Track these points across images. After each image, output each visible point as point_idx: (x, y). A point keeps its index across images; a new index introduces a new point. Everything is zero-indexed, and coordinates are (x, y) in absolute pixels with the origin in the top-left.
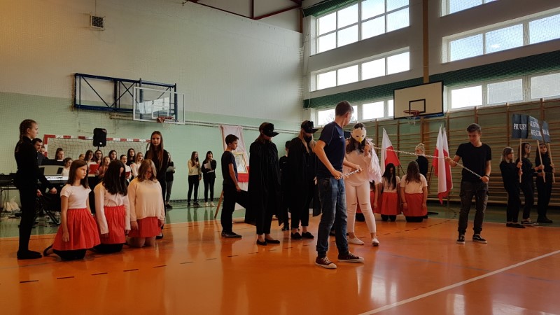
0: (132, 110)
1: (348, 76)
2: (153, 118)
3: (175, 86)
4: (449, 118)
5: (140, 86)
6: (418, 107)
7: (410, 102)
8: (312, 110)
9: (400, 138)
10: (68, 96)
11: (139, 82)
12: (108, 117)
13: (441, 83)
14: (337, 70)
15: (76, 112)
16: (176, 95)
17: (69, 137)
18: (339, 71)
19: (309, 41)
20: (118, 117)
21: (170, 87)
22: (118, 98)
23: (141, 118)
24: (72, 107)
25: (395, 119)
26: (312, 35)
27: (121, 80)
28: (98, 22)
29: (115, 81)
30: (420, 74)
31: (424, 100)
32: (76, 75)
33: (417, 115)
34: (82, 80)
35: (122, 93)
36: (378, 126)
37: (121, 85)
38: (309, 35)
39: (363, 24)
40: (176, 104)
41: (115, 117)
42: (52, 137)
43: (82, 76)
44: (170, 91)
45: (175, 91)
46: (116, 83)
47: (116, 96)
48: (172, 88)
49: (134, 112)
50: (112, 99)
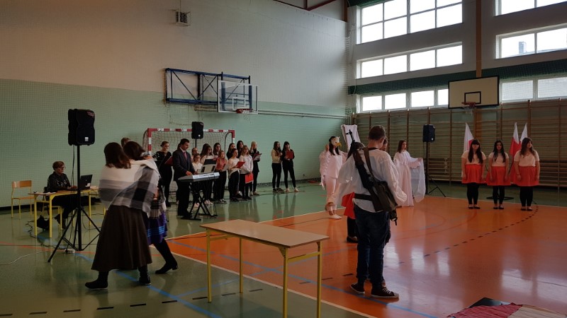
0: (216, 102)
1: (395, 65)
2: (234, 109)
3: (249, 78)
4: (502, 109)
5: (222, 79)
6: (473, 99)
7: (465, 94)
8: (358, 96)
9: (453, 125)
10: (161, 90)
11: (221, 75)
13: (496, 78)
14: (383, 59)
15: (168, 105)
16: (250, 87)
17: (169, 130)
18: (386, 60)
19: (355, 30)
20: (202, 109)
21: (244, 79)
22: (201, 92)
23: (224, 110)
24: (163, 100)
25: (449, 108)
26: (358, 25)
27: (204, 74)
28: (182, 18)
29: (198, 74)
30: (472, 68)
31: (480, 92)
32: (167, 70)
33: (472, 105)
34: (173, 75)
36: (430, 114)
37: (204, 78)
38: (355, 24)
39: (412, 17)
40: (250, 95)
41: (200, 109)
42: (155, 130)
43: (172, 70)
44: (246, 84)
45: (249, 83)
46: (199, 76)
47: (199, 89)
48: (247, 80)
49: (219, 104)
50: (195, 91)
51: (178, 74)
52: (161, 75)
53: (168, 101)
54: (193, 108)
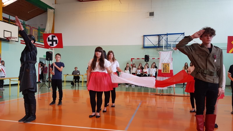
0: (163, 46)
2: (172, 48)
3: (184, 33)
5: (167, 36)
10: (141, 44)
11: (167, 34)
12: (156, 50)
15: (144, 49)
17: (139, 59)
20: (159, 50)
23: (167, 49)
27: (160, 35)
28: (152, 14)
32: (144, 36)
35: (161, 39)
37: (161, 37)
41: (158, 50)
42: (134, 59)
43: (146, 36)
46: (159, 36)
47: (159, 42)
48: (183, 35)
49: (163, 47)
50: (157, 43)
51: (147, 37)
52: (142, 38)
53: (144, 47)
54: (156, 49)
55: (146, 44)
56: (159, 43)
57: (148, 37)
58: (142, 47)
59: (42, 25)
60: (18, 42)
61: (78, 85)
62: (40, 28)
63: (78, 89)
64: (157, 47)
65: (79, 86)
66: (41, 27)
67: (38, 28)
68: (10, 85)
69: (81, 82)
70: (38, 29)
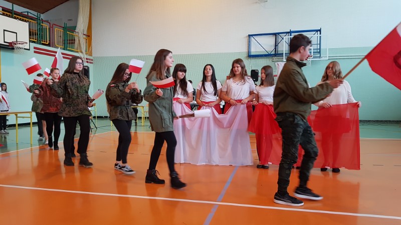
3: (320, 30)
5: (290, 35)
10: (245, 50)
11: (290, 32)
15: (249, 60)
16: (320, 37)
20: (277, 60)
21: (317, 31)
24: (247, 57)
27: (279, 33)
29: (275, 34)
32: (249, 36)
34: (252, 38)
35: (279, 41)
37: (279, 36)
40: (320, 44)
41: (275, 60)
43: (252, 35)
44: (318, 35)
45: (320, 34)
46: (276, 36)
47: (276, 46)
48: (319, 32)
49: (284, 55)
50: (273, 48)
51: (255, 37)
52: (246, 40)
53: (250, 56)
54: (271, 60)
55: (254, 51)
56: (275, 48)
57: (257, 38)
58: (246, 55)
59: (70, 20)
60: (29, 50)
61: (136, 123)
62: (67, 26)
63: (136, 130)
64: (272, 54)
65: (136, 125)
66: (69, 24)
67: (63, 26)
68: (17, 125)
69: (141, 118)
70: (64, 28)
